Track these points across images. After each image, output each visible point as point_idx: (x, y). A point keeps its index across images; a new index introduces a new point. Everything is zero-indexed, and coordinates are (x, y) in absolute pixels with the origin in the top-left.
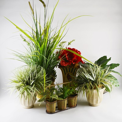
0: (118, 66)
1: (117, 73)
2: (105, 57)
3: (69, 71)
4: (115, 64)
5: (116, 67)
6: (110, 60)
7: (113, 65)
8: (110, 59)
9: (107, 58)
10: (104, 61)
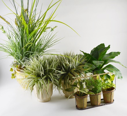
0: (119, 55)
1: (118, 62)
2: (103, 45)
4: (114, 52)
5: (117, 56)
7: (113, 53)
8: (109, 47)
10: (103, 50)
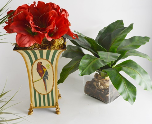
0: (147, 43)
2: (120, 23)
3: (42, 57)
5: (144, 43)
6: (132, 29)
7: (136, 39)
8: (131, 27)
9: (123, 24)
10: (119, 32)
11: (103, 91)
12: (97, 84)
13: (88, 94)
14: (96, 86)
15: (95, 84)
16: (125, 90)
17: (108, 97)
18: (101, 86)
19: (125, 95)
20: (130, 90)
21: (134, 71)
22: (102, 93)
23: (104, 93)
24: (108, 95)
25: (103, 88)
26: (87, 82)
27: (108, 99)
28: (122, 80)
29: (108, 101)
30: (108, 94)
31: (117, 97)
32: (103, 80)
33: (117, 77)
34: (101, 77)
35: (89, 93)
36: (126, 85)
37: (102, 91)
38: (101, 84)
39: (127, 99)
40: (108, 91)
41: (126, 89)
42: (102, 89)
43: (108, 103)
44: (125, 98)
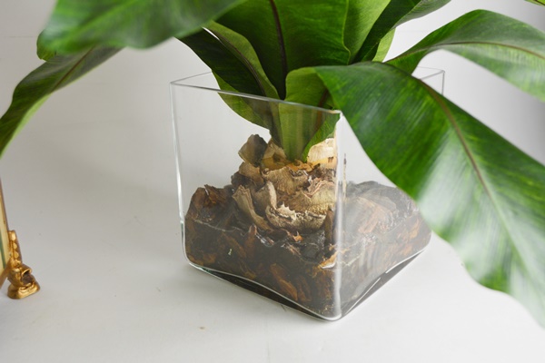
11: (298, 238)
12: (259, 195)
13: (205, 265)
14: (253, 212)
15: (245, 197)
16: (472, 201)
17: (328, 277)
18: (285, 209)
19: (479, 244)
20: (513, 203)
21: (530, 57)
22: (291, 248)
23: (302, 248)
24: (328, 265)
25: (294, 218)
26: (199, 190)
27: (331, 288)
28: (443, 123)
29: (331, 302)
30: (329, 254)
31: (385, 277)
32: (292, 168)
33: (398, 104)
34: (282, 152)
35: (212, 259)
36: (477, 159)
37: (292, 241)
38: (285, 198)
39: (496, 280)
40: (330, 240)
41: (485, 191)
42: (288, 227)
43: (332, 313)
44: (484, 268)
